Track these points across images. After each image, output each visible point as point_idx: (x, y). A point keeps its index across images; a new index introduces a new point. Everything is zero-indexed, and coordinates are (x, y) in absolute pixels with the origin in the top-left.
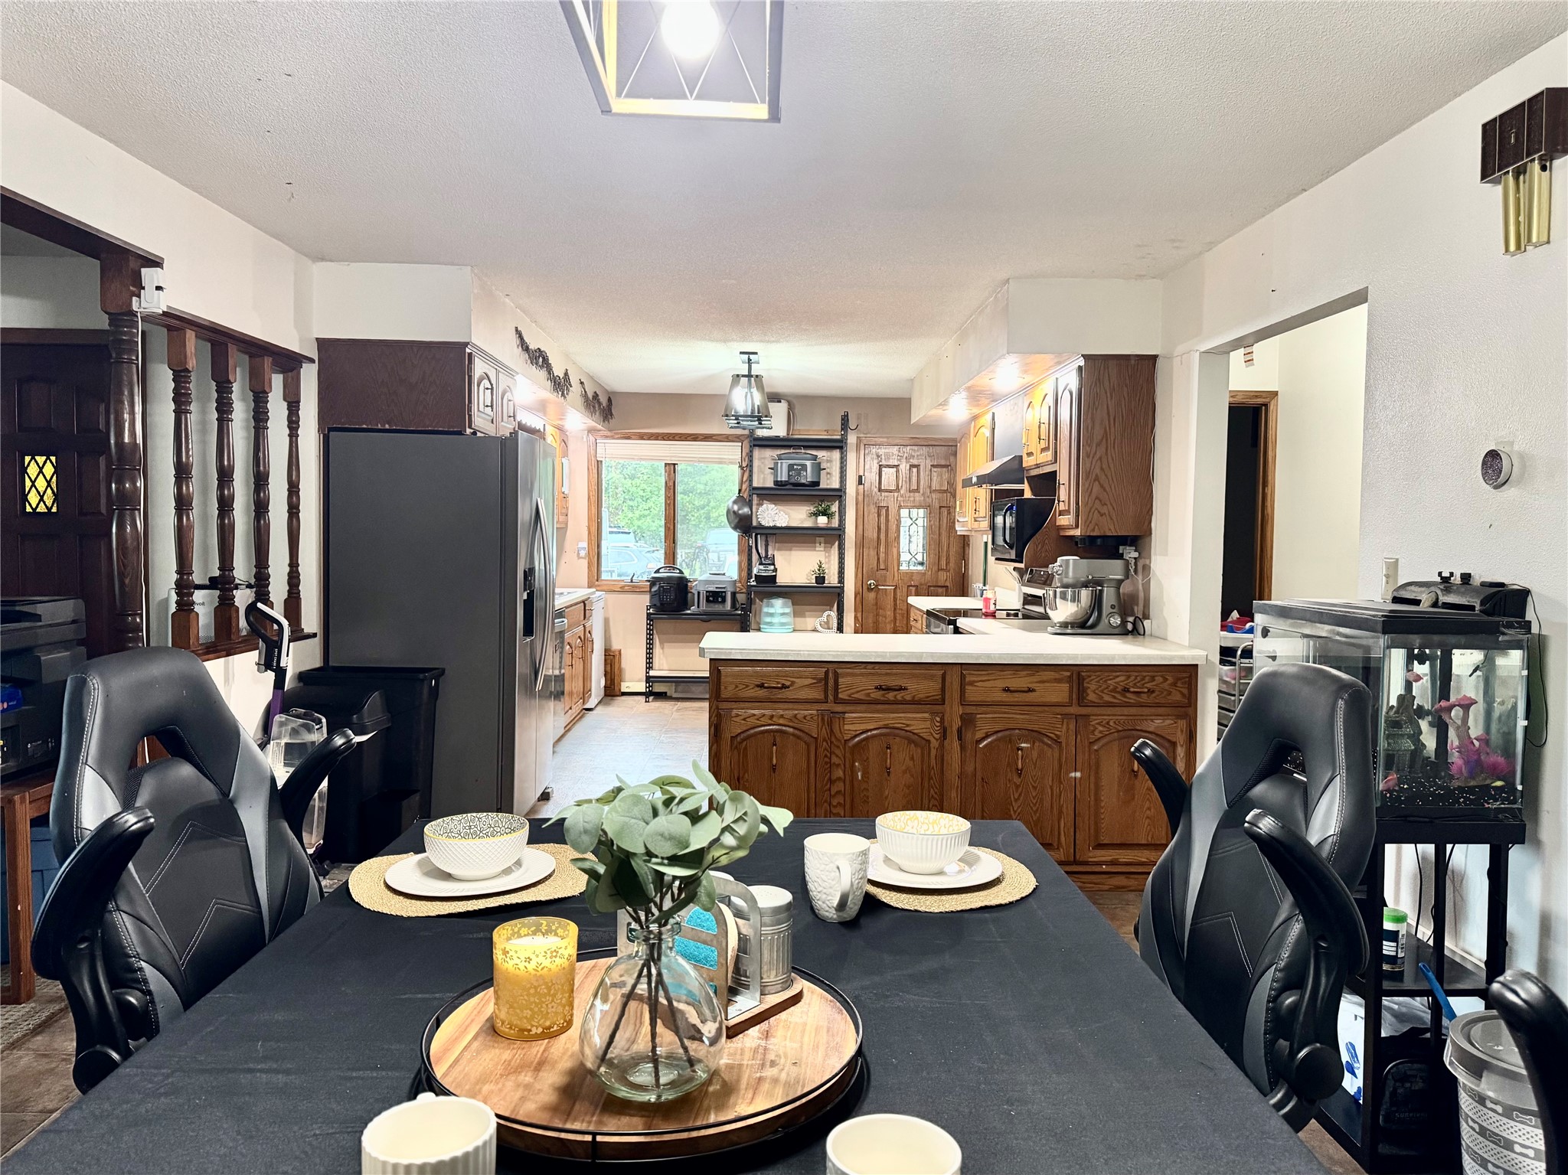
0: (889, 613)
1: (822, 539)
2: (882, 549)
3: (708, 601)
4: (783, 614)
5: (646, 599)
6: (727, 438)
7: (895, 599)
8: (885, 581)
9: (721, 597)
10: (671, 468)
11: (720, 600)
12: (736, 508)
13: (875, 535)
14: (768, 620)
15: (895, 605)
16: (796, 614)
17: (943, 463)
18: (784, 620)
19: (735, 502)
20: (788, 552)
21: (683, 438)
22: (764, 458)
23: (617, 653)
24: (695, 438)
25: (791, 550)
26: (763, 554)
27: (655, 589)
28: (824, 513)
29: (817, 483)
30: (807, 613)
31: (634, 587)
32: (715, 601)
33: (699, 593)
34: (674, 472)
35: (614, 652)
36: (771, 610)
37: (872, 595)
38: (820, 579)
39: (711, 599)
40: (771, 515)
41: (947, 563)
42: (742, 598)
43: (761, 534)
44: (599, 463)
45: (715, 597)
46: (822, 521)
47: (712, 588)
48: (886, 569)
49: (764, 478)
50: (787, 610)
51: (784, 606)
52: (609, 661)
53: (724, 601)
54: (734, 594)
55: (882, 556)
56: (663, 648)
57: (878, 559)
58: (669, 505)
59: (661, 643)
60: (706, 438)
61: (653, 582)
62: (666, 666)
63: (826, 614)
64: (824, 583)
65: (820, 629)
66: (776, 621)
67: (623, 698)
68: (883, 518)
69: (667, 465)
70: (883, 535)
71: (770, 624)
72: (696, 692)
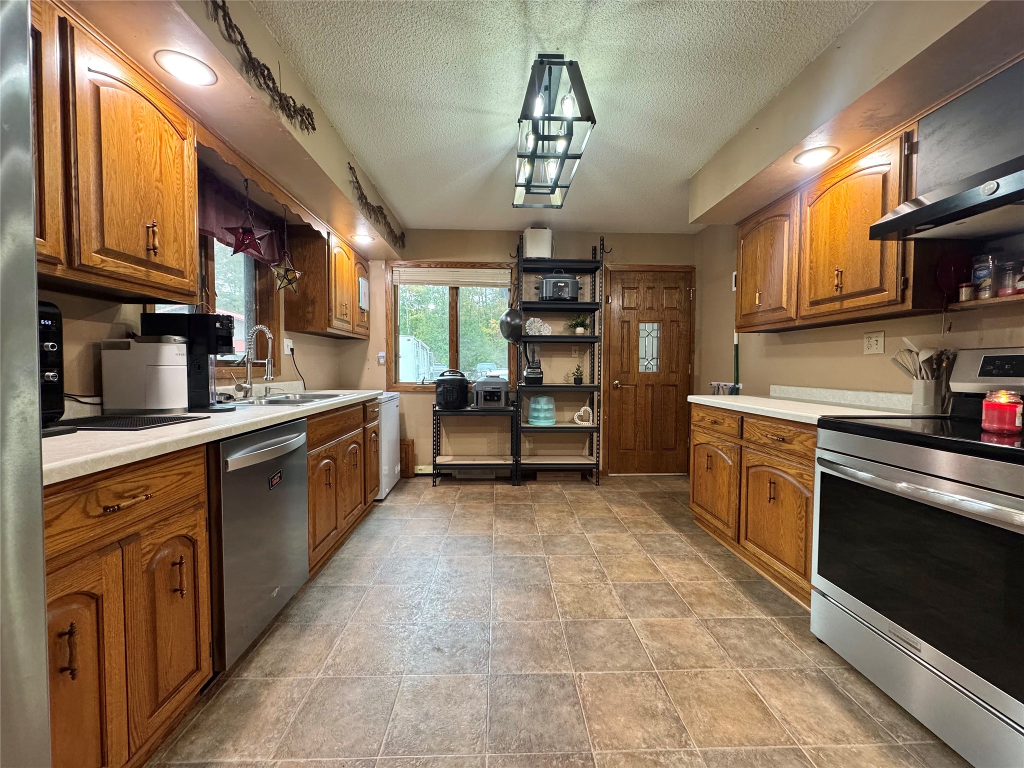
0: (631, 408)
1: (577, 348)
2: (625, 355)
3: (485, 399)
4: (547, 410)
5: (432, 399)
6: (499, 266)
7: (635, 396)
8: (627, 381)
9: (497, 396)
10: (455, 291)
11: (496, 398)
12: (509, 319)
13: (620, 344)
14: (536, 414)
15: (636, 401)
16: (558, 409)
17: (673, 285)
18: (548, 415)
19: (507, 315)
20: (549, 359)
21: (463, 266)
22: (530, 281)
23: (411, 443)
24: (473, 265)
25: (551, 357)
26: (531, 359)
27: (439, 390)
28: (582, 325)
29: (576, 299)
30: (565, 408)
31: (424, 388)
32: (492, 400)
33: (477, 393)
34: (457, 295)
35: (408, 442)
36: (538, 407)
37: (616, 393)
38: (579, 380)
39: (488, 398)
40: (537, 327)
41: (677, 366)
42: (512, 396)
43: (529, 342)
44: (395, 287)
45: (492, 395)
46: (580, 330)
47: (488, 388)
48: (628, 372)
49: (530, 295)
50: (551, 407)
51: (548, 403)
52: (404, 450)
53: (499, 399)
54: (507, 393)
55: (625, 360)
56: (448, 438)
57: (622, 363)
58: (452, 321)
59: (448, 433)
60: (482, 265)
61: (439, 383)
62: (451, 453)
63: (583, 409)
64: (581, 383)
65: (578, 421)
66: (542, 415)
67: (415, 480)
68: (625, 330)
69: (451, 288)
70: (625, 345)
71: (537, 418)
72: (476, 474)
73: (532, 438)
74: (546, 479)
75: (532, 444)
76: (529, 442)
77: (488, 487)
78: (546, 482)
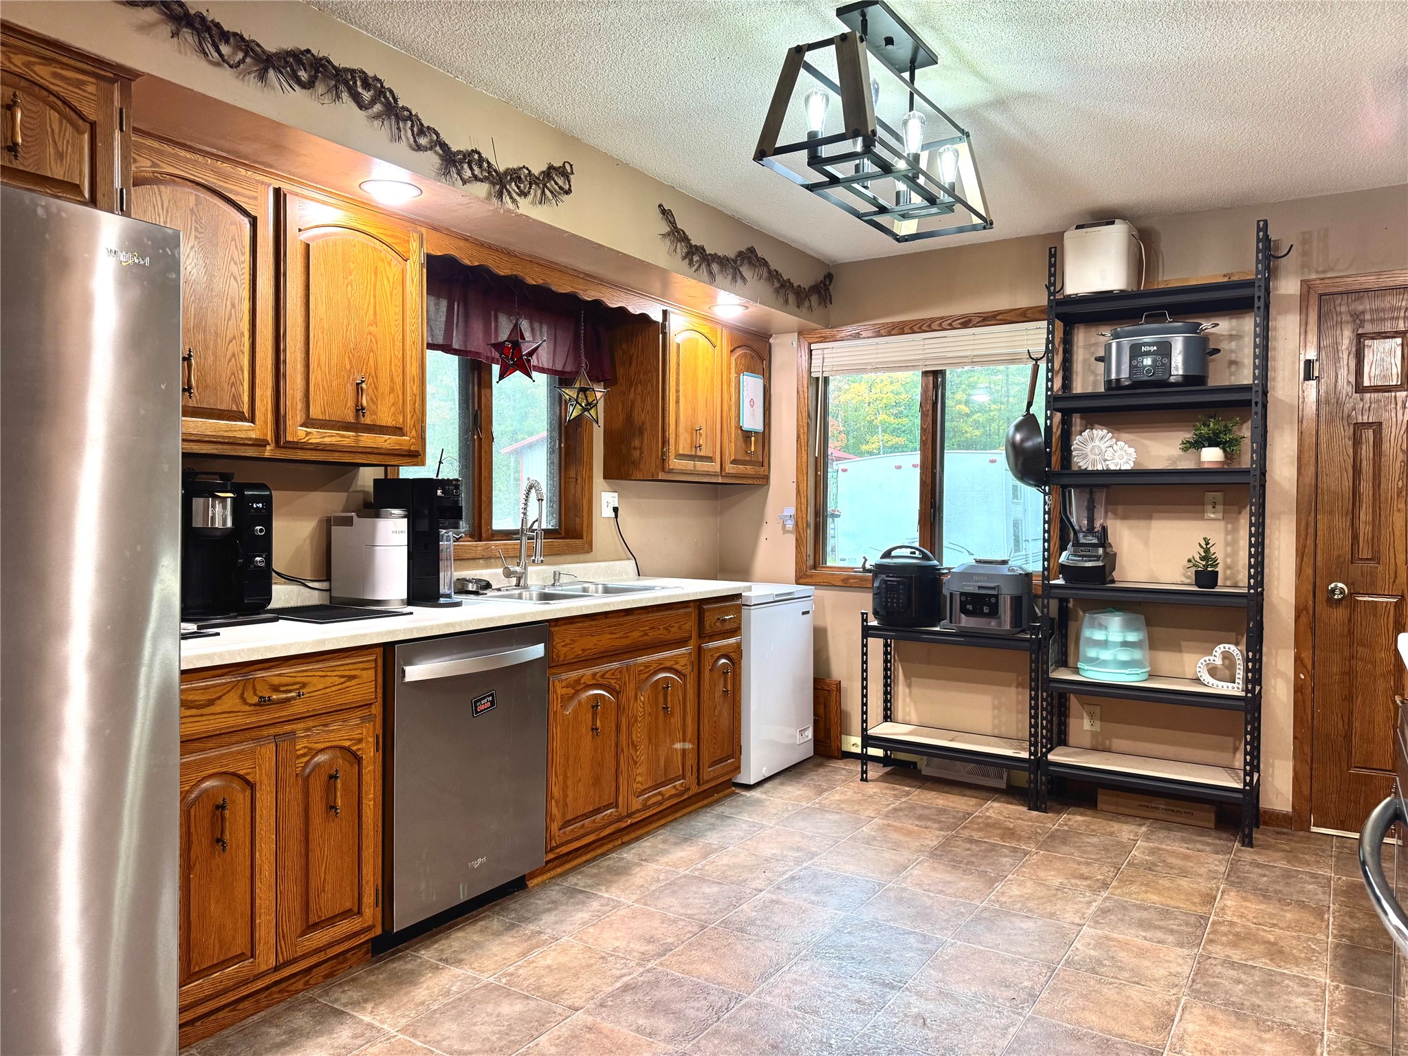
1: (1219, 495)
2: (1365, 515)
3: (968, 610)
4: (1125, 644)
5: (865, 601)
6: (1023, 317)
8: (1373, 583)
9: (989, 604)
10: (935, 379)
11: (986, 610)
12: (1022, 437)
13: (1347, 484)
14: (1092, 653)
16: (1153, 644)
18: (1124, 656)
19: (1018, 428)
20: (1143, 523)
22: (1088, 342)
23: (833, 688)
25: (1150, 518)
27: (878, 585)
28: (1217, 440)
29: (1199, 380)
30: (1183, 643)
31: (862, 579)
32: (975, 612)
34: (938, 385)
35: (828, 685)
36: (1099, 636)
37: (1340, 614)
38: (1206, 577)
39: (970, 607)
40: (1101, 449)
43: (1076, 486)
44: (817, 382)
45: (979, 603)
46: (1212, 455)
47: (971, 588)
48: (1376, 558)
49: (1087, 381)
50: (1132, 637)
51: (1128, 626)
52: (821, 700)
53: (994, 612)
54: (1018, 600)
55: (1365, 530)
56: (909, 686)
57: (1355, 538)
59: (907, 677)
60: (985, 319)
61: (879, 569)
62: (914, 718)
63: (1220, 649)
64: (1215, 584)
65: (1206, 678)
66: (1105, 655)
67: (840, 764)
68: (1366, 451)
69: (925, 373)
70: (1366, 487)
71: (1094, 661)
72: (961, 772)
73: (1098, 710)
74: (1121, 810)
75: (1098, 724)
76: (1091, 716)
77: (973, 801)
78: (1117, 816)
